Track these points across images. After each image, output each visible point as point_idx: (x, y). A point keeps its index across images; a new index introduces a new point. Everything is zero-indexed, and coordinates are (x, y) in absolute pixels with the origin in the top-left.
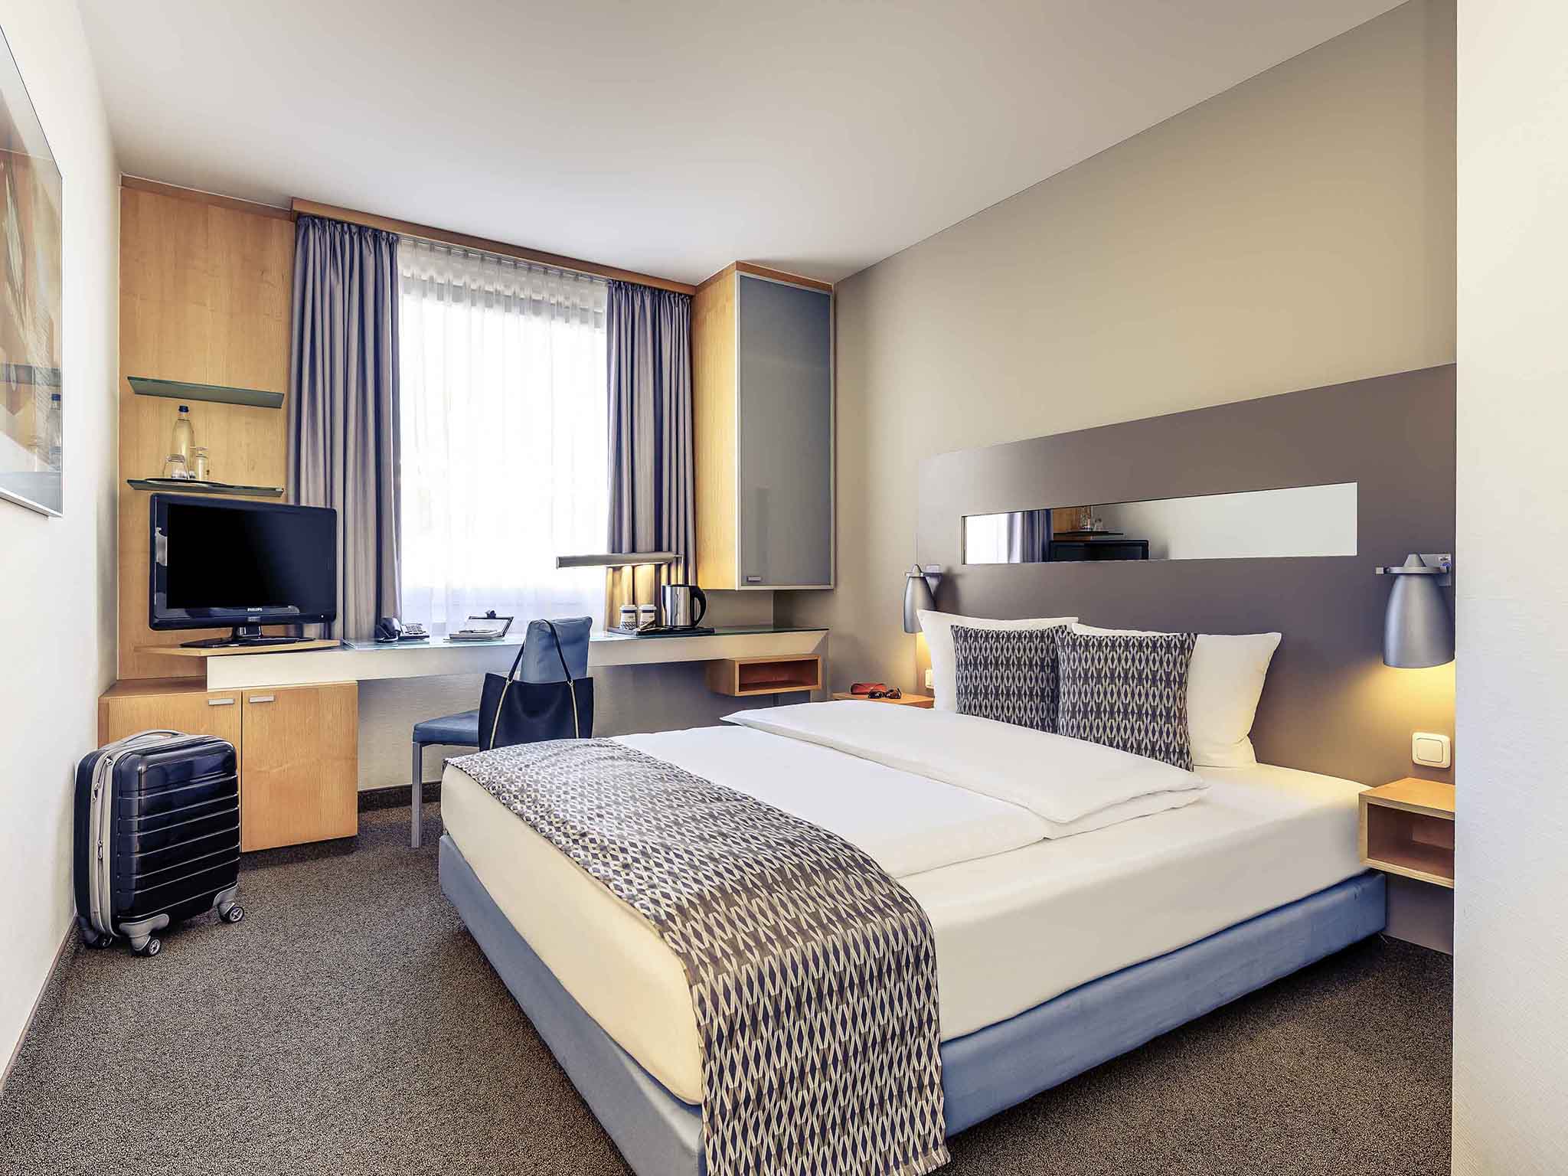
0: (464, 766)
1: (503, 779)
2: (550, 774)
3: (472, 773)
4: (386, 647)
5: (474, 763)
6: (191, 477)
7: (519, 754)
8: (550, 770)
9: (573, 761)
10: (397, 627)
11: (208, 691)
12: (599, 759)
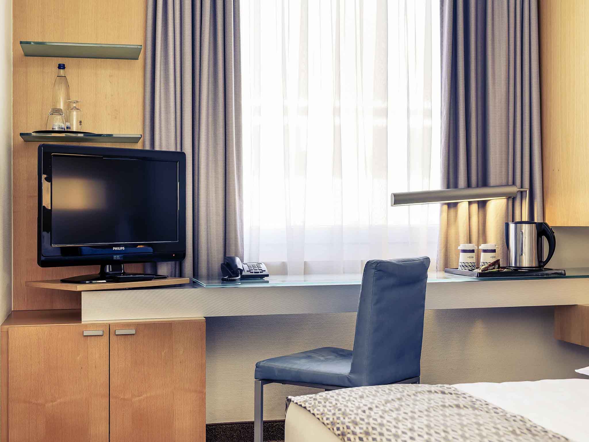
0: (307, 405)
1: (347, 420)
2: (395, 419)
3: (316, 412)
4: (230, 286)
5: (317, 402)
6: (67, 128)
7: (362, 397)
8: (394, 415)
9: (417, 407)
10: (240, 266)
11: (83, 323)
12: (444, 406)
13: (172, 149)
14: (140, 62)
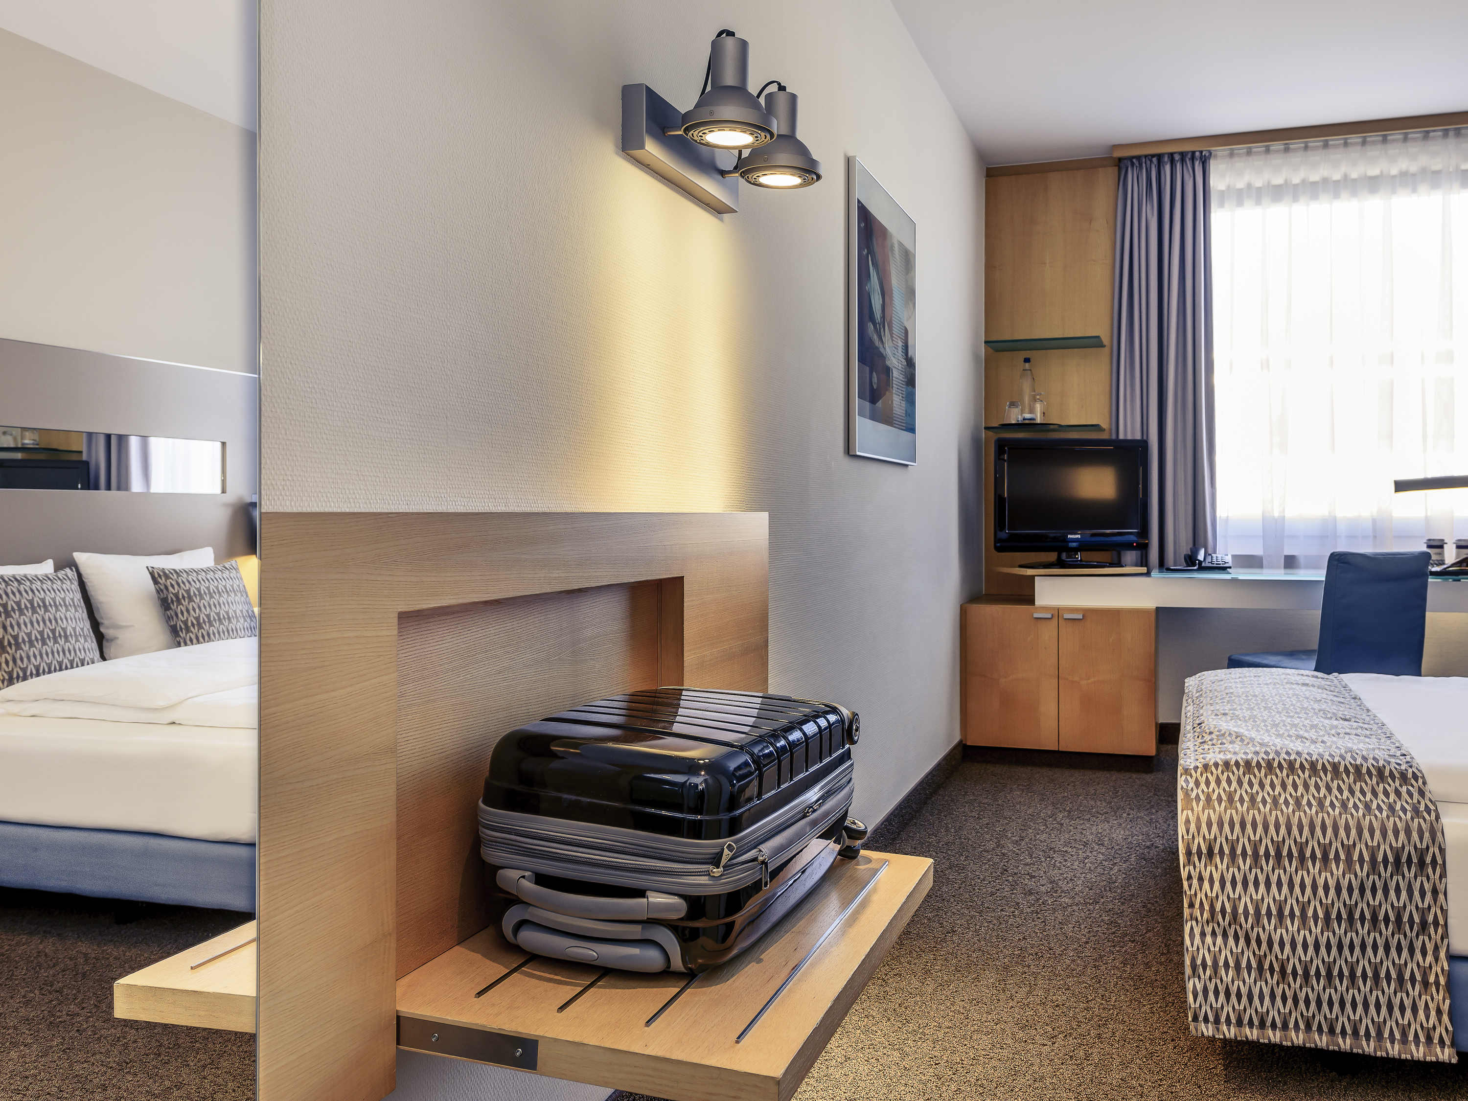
6: (1031, 420)
10: (1202, 558)
11: (1035, 606)
13: (1138, 437)
14: (1106, 350)
